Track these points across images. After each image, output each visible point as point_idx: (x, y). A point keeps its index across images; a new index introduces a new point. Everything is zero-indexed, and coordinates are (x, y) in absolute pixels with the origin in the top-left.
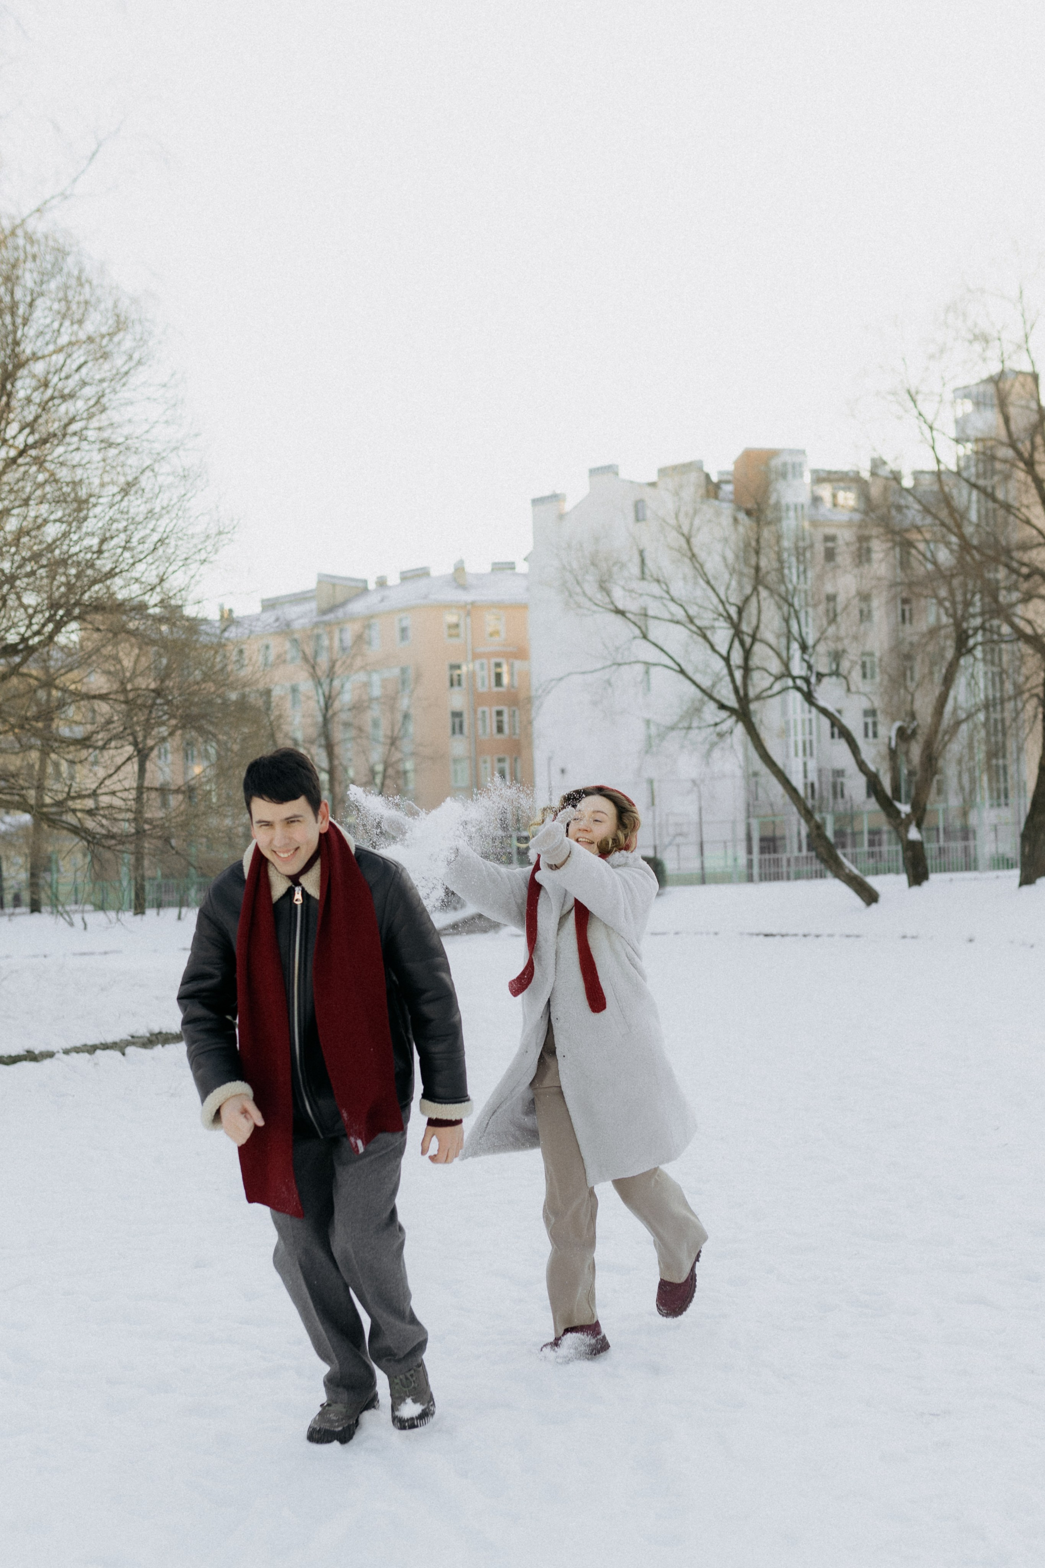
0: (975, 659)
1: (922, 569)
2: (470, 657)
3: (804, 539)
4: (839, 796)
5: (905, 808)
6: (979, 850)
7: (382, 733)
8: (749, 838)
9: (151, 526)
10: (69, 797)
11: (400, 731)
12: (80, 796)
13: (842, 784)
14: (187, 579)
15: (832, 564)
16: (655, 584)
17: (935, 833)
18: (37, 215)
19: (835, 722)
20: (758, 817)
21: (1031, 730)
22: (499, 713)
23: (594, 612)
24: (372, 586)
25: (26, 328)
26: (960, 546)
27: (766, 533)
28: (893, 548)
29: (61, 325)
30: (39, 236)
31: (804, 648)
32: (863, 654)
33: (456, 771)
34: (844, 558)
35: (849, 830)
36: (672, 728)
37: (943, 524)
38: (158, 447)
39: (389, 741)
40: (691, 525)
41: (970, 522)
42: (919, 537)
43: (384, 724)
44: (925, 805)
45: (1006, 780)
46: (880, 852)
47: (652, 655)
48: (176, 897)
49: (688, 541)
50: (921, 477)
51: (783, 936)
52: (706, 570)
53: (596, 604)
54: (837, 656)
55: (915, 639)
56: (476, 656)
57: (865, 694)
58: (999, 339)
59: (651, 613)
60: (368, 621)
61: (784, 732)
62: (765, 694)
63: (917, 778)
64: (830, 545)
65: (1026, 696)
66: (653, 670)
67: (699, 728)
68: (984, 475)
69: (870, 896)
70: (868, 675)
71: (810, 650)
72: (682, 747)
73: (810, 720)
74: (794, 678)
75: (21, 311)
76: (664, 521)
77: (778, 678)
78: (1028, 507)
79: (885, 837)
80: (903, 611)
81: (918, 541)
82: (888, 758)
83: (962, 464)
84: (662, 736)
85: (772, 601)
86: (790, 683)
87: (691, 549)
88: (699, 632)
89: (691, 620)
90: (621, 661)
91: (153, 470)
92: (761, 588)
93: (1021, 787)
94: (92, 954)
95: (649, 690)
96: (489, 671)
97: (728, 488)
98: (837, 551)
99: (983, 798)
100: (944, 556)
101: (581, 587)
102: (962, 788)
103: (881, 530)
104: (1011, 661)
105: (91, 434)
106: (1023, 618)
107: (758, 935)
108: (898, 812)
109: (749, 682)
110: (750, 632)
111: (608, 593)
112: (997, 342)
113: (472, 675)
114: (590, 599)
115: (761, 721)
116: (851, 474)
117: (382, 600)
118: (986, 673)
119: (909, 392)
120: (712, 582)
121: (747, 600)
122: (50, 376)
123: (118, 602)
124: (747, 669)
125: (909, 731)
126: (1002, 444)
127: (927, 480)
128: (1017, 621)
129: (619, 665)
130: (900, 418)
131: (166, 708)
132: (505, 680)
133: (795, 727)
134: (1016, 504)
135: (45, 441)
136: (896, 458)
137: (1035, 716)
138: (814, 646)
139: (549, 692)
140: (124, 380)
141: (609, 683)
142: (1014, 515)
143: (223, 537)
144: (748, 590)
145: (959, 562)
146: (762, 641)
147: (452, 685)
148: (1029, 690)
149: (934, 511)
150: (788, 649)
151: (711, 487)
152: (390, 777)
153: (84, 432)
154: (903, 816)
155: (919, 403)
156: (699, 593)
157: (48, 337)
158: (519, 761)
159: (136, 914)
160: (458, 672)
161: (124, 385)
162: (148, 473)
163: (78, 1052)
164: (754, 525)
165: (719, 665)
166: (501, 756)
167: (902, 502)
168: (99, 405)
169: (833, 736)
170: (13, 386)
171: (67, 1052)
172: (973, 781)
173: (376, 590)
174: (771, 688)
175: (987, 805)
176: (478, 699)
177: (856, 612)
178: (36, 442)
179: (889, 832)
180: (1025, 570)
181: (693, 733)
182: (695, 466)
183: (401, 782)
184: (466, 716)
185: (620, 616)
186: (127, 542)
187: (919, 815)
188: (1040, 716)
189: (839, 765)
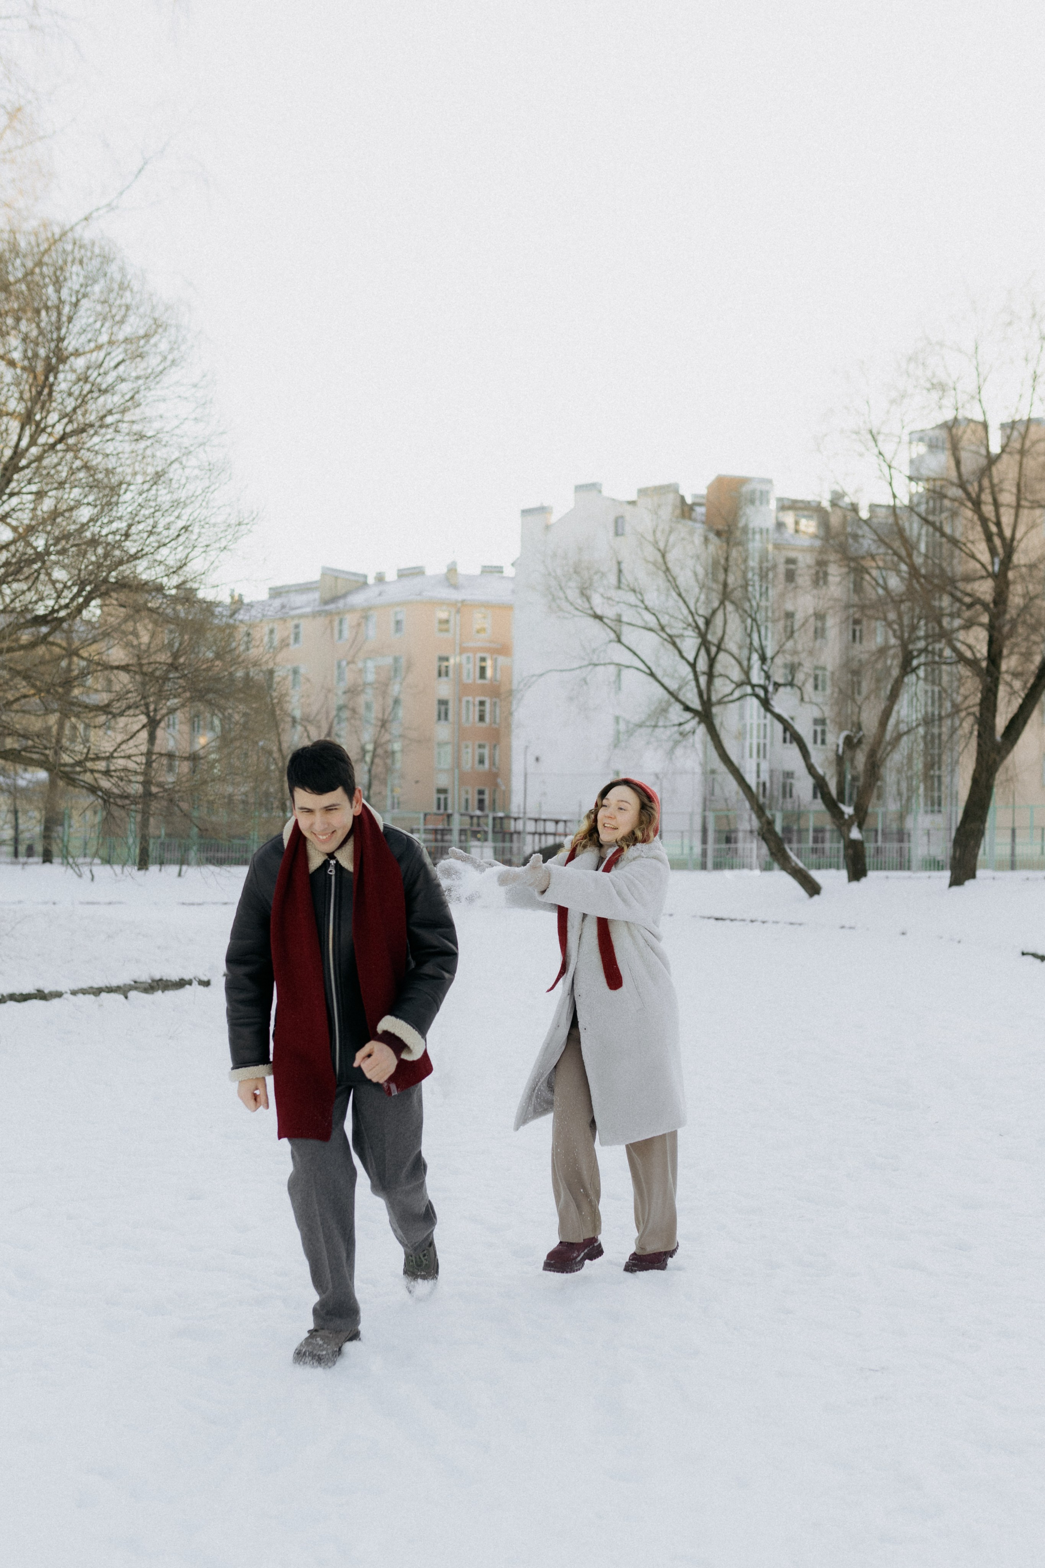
0: (917, 676)
1: (872, 593)
2: (458, 650)
3: (767, 561)
4: (788, 795)
5: (848, 810)
6: (913, 853)
7: (374, 715)
8: (704, 830)
9: (176, 514)
10: (87, 759)
11: (390, 714)
12: (97, 758)
13: (791, 785)
14: (208, 563)
15: (793, 585)
16: (632, 594)
17: (873, 834)
18: (84, 223)
19: (787, 727)
20: (714, 810)
21: (966, 746)
22: (482, 703)
23: (574, 616)
24: (371, 580)
25: (71, 326)
26: (910, 573)
27: (734, 553)
28: (848, 573)
29: (102, 326)
30: (86, 241)
31: (763, 659)
32: (816, 668)
33: (439, 753)
34: (804, 580)
35: (795, 827)
36: (640, 725)
37: (895, 553)
38: (186, 442)
39: (380, 723)
40: (667, 541)
41: (919, 552)
42: (874, 564)
43: (376, 707)
44: (867, 807)
45: (939, 790)
46: (823, 848)
47: (626, 658)
48: (177, 855)
49: (663, 556)
50: (878, 510)
51: (732, 920)
52: (678, 583)
53: (577, 609)
54: (793, 669)
55: (864, 657)
56: (463, 650)
57: (817, 704)
58: (955, 389)
59: (625, 619)
60: (365, 614)
61: (741, 735)
62: (726, 699)
63: (861, 783)
64: (792, 566)
65: (963, 714)
66: (626, 673)
67: (665, 727)
68: (933, 512)
69: (813, 889)
70: (820, 688)
71: (769, 661)
72: (648, 743)
73: (765, 725)
74: (753, 686)
75: (66, 310)
76: (642, 536)
77: (739, 685)
78: (973, 542)
79: (828, 835)
80: (854, 631)
81: (872, 567)
82: (835, 763)
83: (915, 500)
84: (630, 733)
85: (737, 615)
86: (749, 690)
87: (665, 563)
88: (669, 639)
89: (663, 629)
90: (597, 662)
91: (181, 463)
92: (727, 603)
93: (954, 796)
94: (98, 903)
95: (620, 689)
96: (475, 665)
97: (700, 510)
98: (799, 572)
99: (918, 804)
100: (894, 583)
101: (564, 593)
102: (900, 794)
103: (839, 556)
104: (951, 681)
105: (124, 427)
106: (963, 643)
107: (709, 918)
108: (842, 813)
109: (712, 688)
110: (715, 641)
111: (588, 599)
112: (953, 392)
113: (459, 667)
114: (571, 604)
115: (722, 724)
116: (813, 504)
117: (380, 594)
118: (926, 692)
119: (871, 432)
120: (684, 594)
121: (714, 612)
122: (89, 372)
123: (143, 582)
124: (710, 675)
125: (855, 740)
126: (952, 484)
127: (882, 513)
128: (959, 645)
129: (596, 665)
130: (861, 455)
131: (181, 681)
132: (489, 673)
133: (751, 728)
134: (963, 540)
135: (83, 430)
136: (856, 491)
137: (971, 733)
138: (772, 659)
139: (529, 687)
140: (158, 379)
141: (585, 681)
142: (961, 549)
143: (243, 527)
144: (716, 604)
145: (908, 590)
146: (726, 651)
147: (440, 675)
148: (966, 709)
149: (887, 541)
150: (749, 659)
151: (686, 509)
152: (379, 756)
153: (120, 424)
154: (846, 817)
155: (880, 444)
156: (671, 603)
157: (89, 336)
158: (498, 748)
159: (139, 869)
160: (445, 664)
161: (158, 383)
162: (176, 466)
163: (84, 994)
164: (725, 545)
165: (686, 670)
166: (482, 742)
167: (860, 532)
168: (133, 400)
169: (785, 741)
170: (55, 378)
171: (74, 993)
172: (910, 789)
173: (375, 585)
174: (732, 693)
175: (922, 811)
176: (464, 689)
177: (812, 629)
178: (72, 432)
179: (832, 831)
180: (968, 600)
181: (659, 731)
182: (673, 488)
183: (389, 761)
184: (451, 705)
185: (597, 620)
186: (154, 527)
187: (861, 817)
188: (976, 733)
189: (788, 767)
